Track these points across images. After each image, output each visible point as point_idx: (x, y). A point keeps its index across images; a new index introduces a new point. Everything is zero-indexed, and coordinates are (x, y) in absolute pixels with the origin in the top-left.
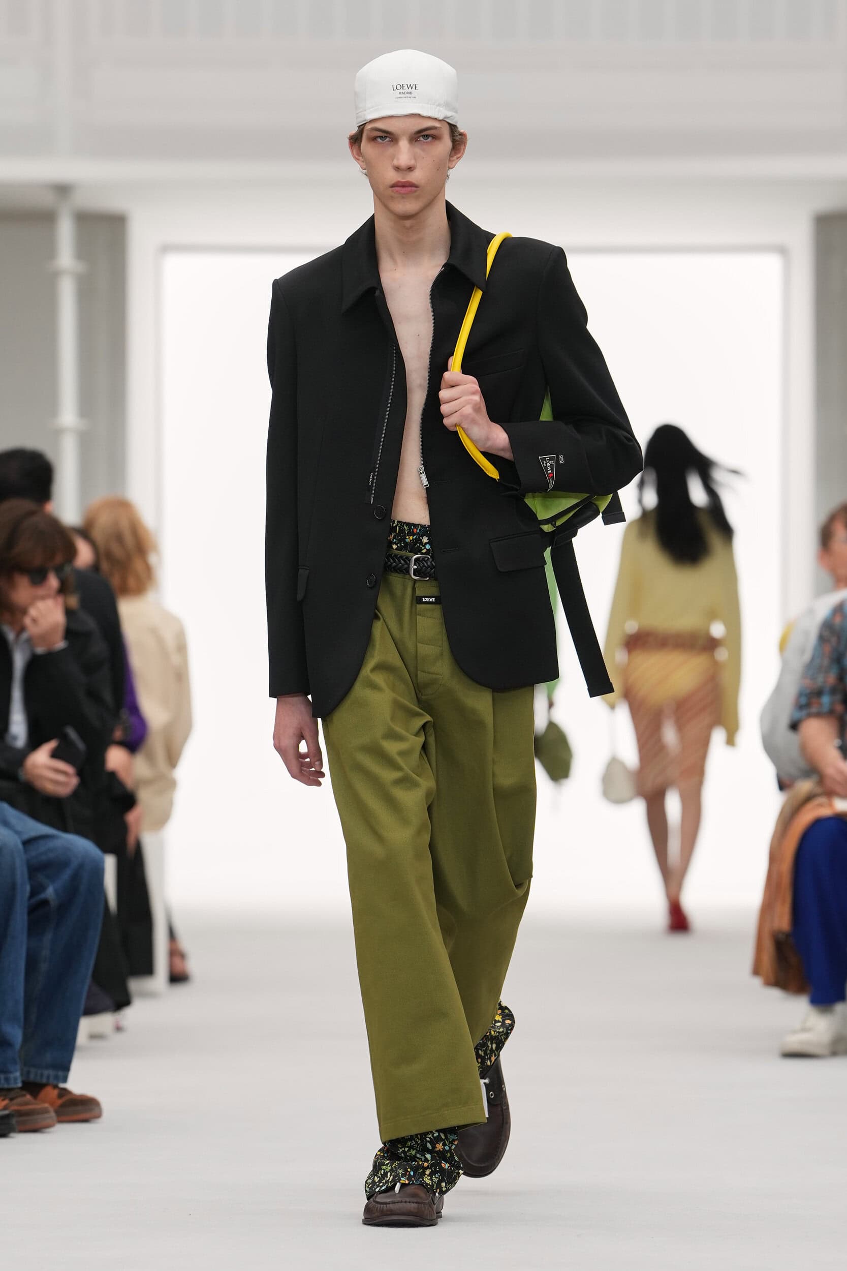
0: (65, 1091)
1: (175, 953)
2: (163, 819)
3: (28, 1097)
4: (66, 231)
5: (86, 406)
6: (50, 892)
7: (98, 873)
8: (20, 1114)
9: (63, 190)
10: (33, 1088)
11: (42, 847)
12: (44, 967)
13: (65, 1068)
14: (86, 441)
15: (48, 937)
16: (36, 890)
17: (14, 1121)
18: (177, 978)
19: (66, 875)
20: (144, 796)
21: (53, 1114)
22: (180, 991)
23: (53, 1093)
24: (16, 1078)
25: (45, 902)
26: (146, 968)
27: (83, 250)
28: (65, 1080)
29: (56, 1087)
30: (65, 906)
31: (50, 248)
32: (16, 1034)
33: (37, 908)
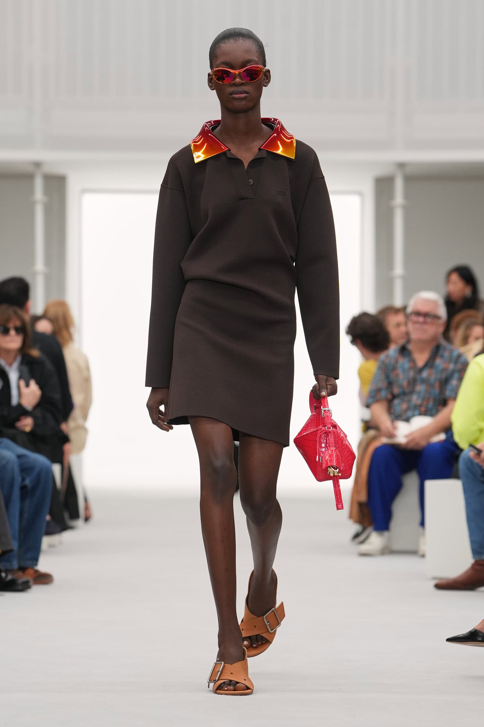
0: (37, 571)
2: (82, 447)
3: (20, 573)
4: (39, 184)
6: (28, 481)
7: (49, 472)
9: (38, 165)
10: (23, 569)
11: (24, 460)
12: (26, 515)
13: (35, 560)
14: (48, 278)
15: (27, 502)
16: (23, 480)
18: (87, 518)
19: (34, 473)
20: (73, 436)
23: (30, 571)
24: (15, 564)
25: (26, 486)
26: (75, 515)
27: (47, 191)
28: (36, 564)
29: (32, 568)
30: (34, 488)
31: (31, 191)
32: (15, 545)
33: (23, 488)
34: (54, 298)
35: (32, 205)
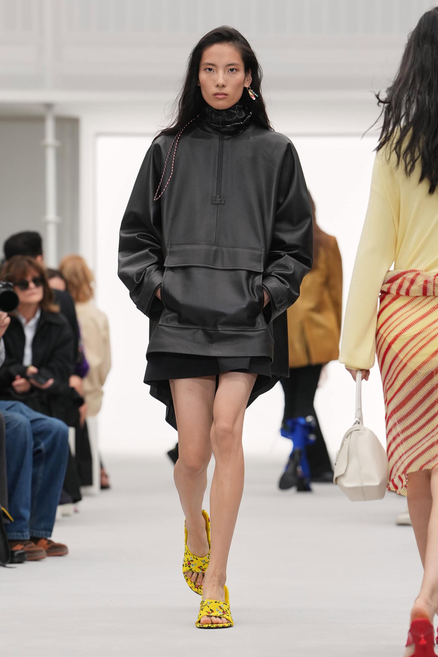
0: (50, 542)
1: (103, 475)
2: (97, 410)
3: (33, 544)
4: (50, 126)
5: (60, 210)
6: (42, 446)
7: (65, 436)
8: (29, 552)
9: (49, 106)
10: (35, 540)
11: (39, 424)
12: (40, 482)
13: (50, 530)
14: (60, 228)
15: (42, 468)
16: (36, 445)
17: (26, 555)
18: (104, 487)
19: (50, 438)
20: (89, 399)
21: (44, 552)
22: (106, 493)
23: (44, 542)
24: (27, 535)
25: (40, 451)
26: (89, 482)
27: (59, 135)
28: (50, 536)
29: (46, 539)
30: (49, 453)
31: (42, 135)
32: (27, 513)
33: (37, 453)
34: (67, 254)
35: (43, 150)
